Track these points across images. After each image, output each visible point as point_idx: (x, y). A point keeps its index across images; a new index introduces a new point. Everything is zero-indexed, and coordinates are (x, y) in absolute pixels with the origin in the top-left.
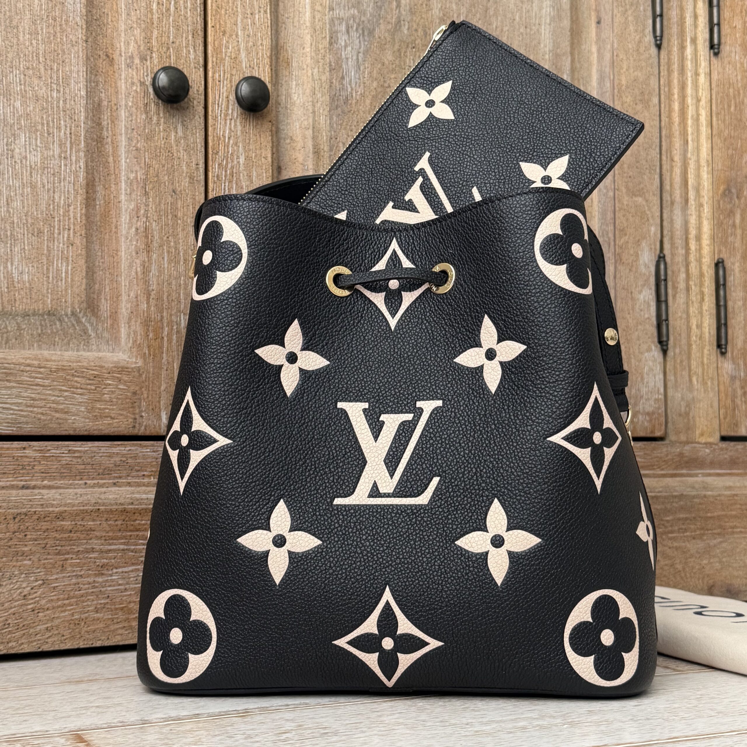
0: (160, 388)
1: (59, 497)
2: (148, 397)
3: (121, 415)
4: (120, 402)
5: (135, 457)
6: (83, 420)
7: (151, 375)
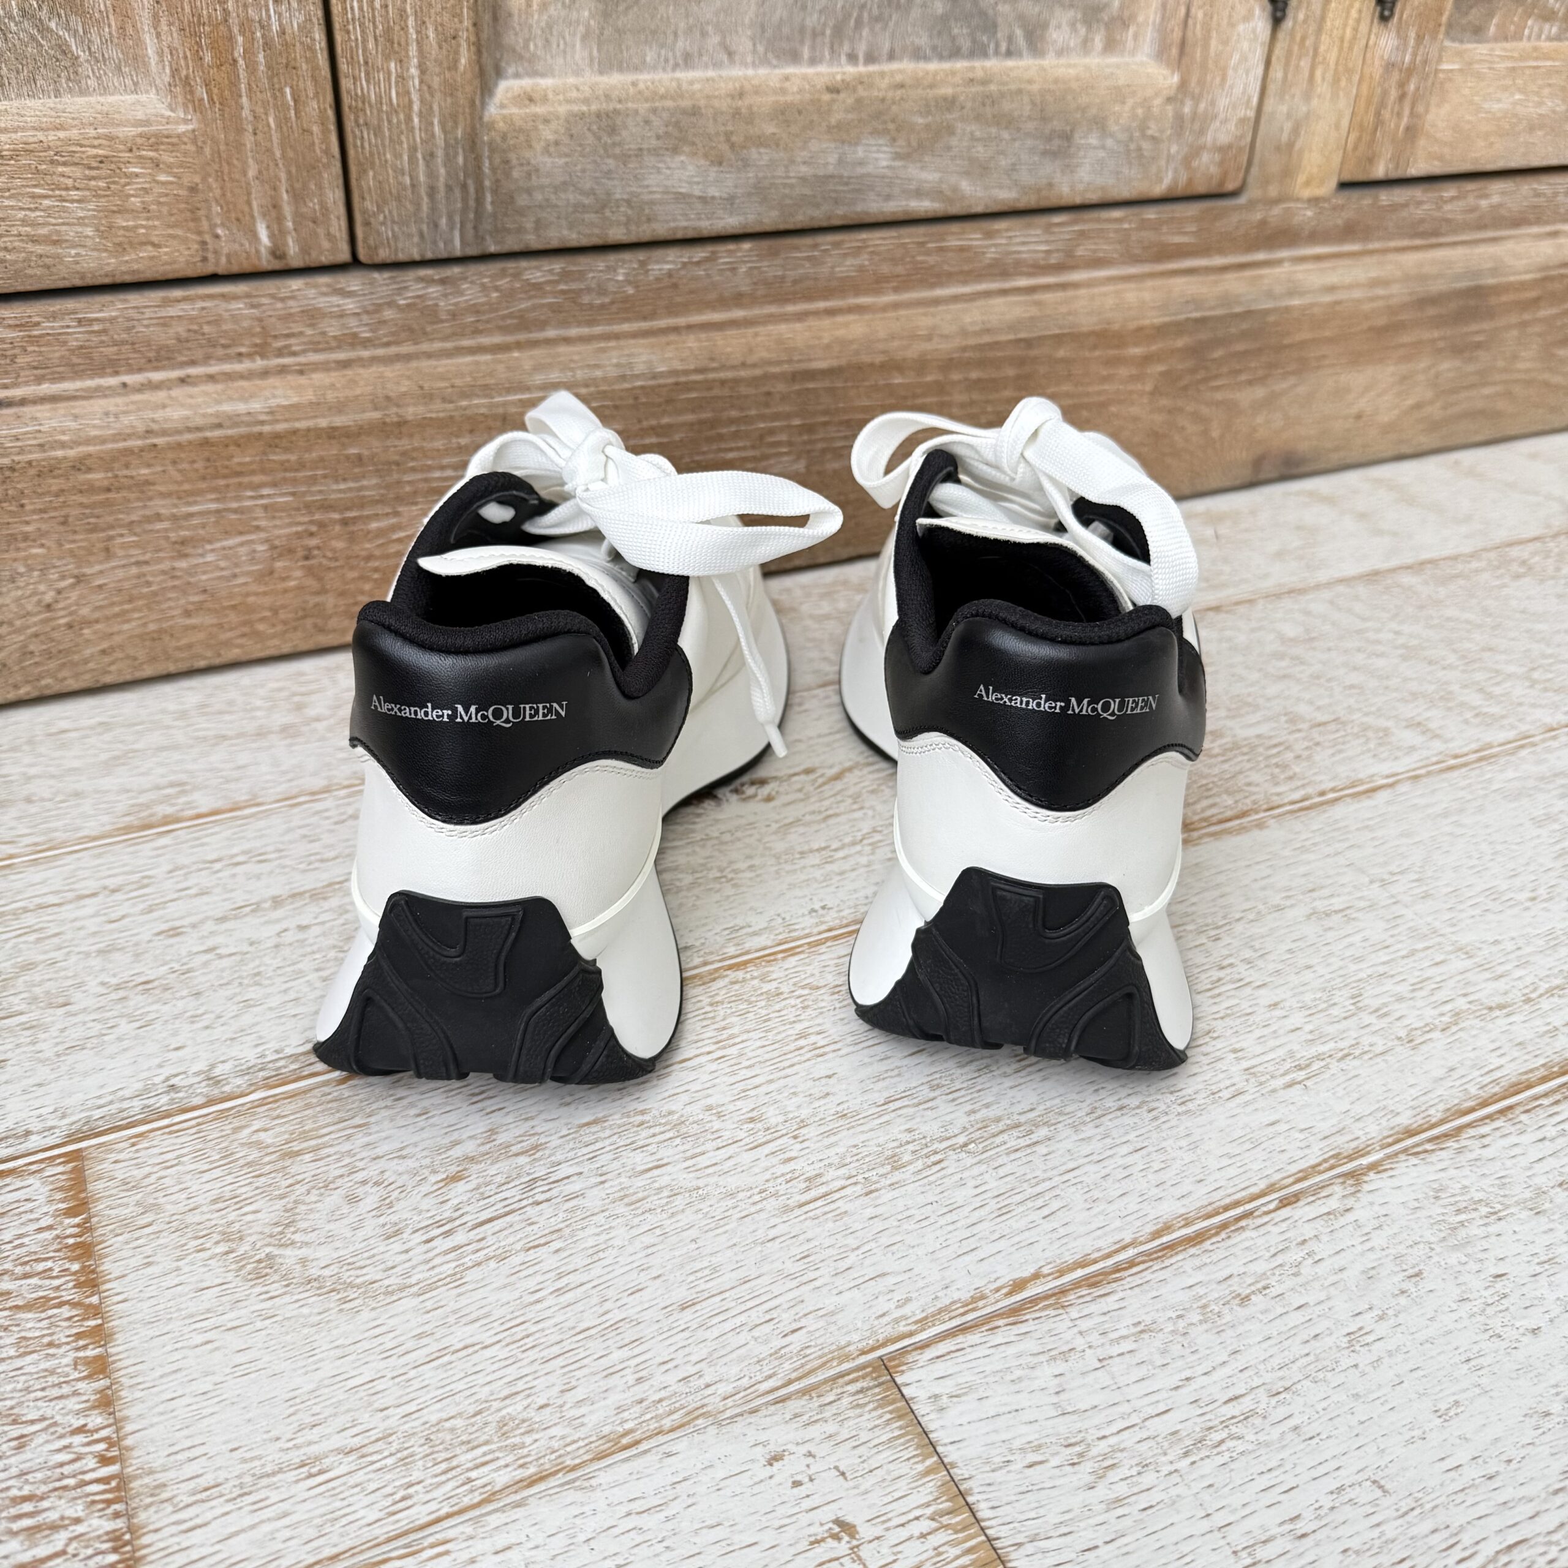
0: (244, 173)
1: (73, 425)
2: (224, 195)
3: (173, 237)
4: (165, 210)
5: (217, 322)
6: (95, 254)
7: (222, 147)
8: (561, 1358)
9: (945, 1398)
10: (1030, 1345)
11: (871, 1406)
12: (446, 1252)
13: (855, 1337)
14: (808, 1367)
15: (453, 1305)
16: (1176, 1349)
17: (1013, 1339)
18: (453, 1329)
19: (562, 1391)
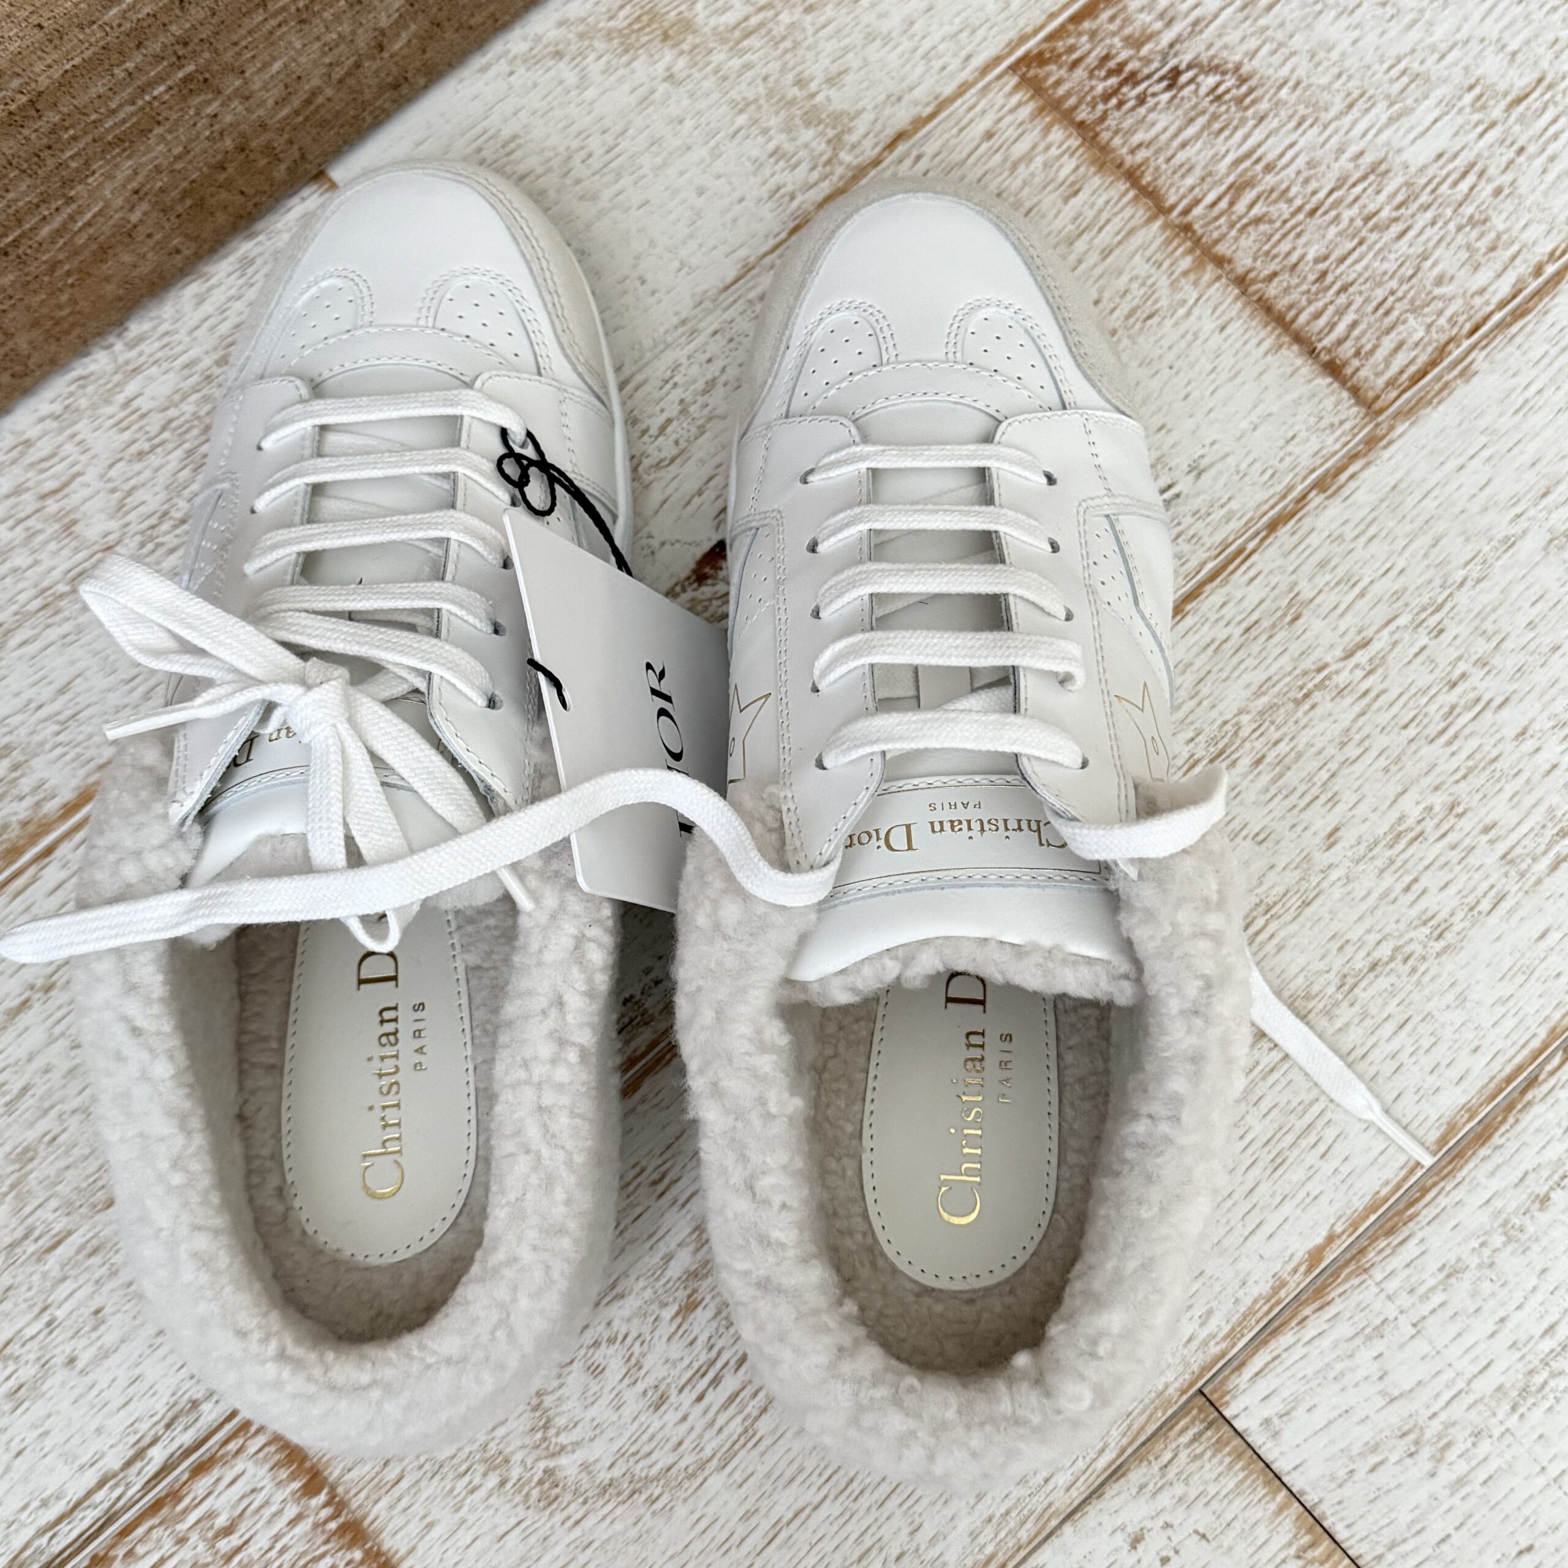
8: (894, 1497)
9: (1276, 1421)
10: (1344, 1329)
11: (1209, 1454)
12: (725, 1407)
13: (1170, 1376)
14: (1136, 1427)
15: (762, 1470)
16: (1486, 1287)
17: (1325, 1326)
18: (775, 1497)
19: (912, 1533)
